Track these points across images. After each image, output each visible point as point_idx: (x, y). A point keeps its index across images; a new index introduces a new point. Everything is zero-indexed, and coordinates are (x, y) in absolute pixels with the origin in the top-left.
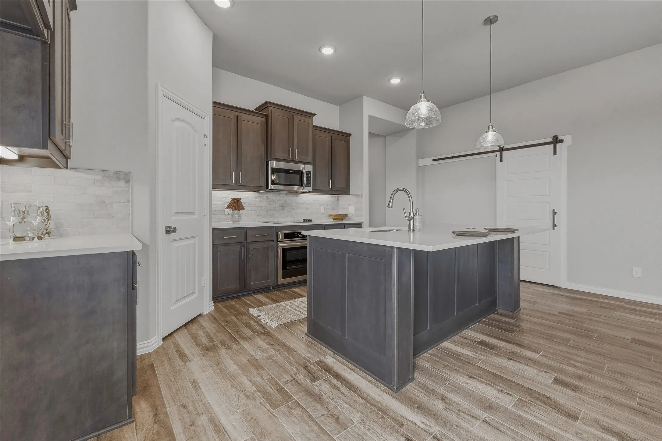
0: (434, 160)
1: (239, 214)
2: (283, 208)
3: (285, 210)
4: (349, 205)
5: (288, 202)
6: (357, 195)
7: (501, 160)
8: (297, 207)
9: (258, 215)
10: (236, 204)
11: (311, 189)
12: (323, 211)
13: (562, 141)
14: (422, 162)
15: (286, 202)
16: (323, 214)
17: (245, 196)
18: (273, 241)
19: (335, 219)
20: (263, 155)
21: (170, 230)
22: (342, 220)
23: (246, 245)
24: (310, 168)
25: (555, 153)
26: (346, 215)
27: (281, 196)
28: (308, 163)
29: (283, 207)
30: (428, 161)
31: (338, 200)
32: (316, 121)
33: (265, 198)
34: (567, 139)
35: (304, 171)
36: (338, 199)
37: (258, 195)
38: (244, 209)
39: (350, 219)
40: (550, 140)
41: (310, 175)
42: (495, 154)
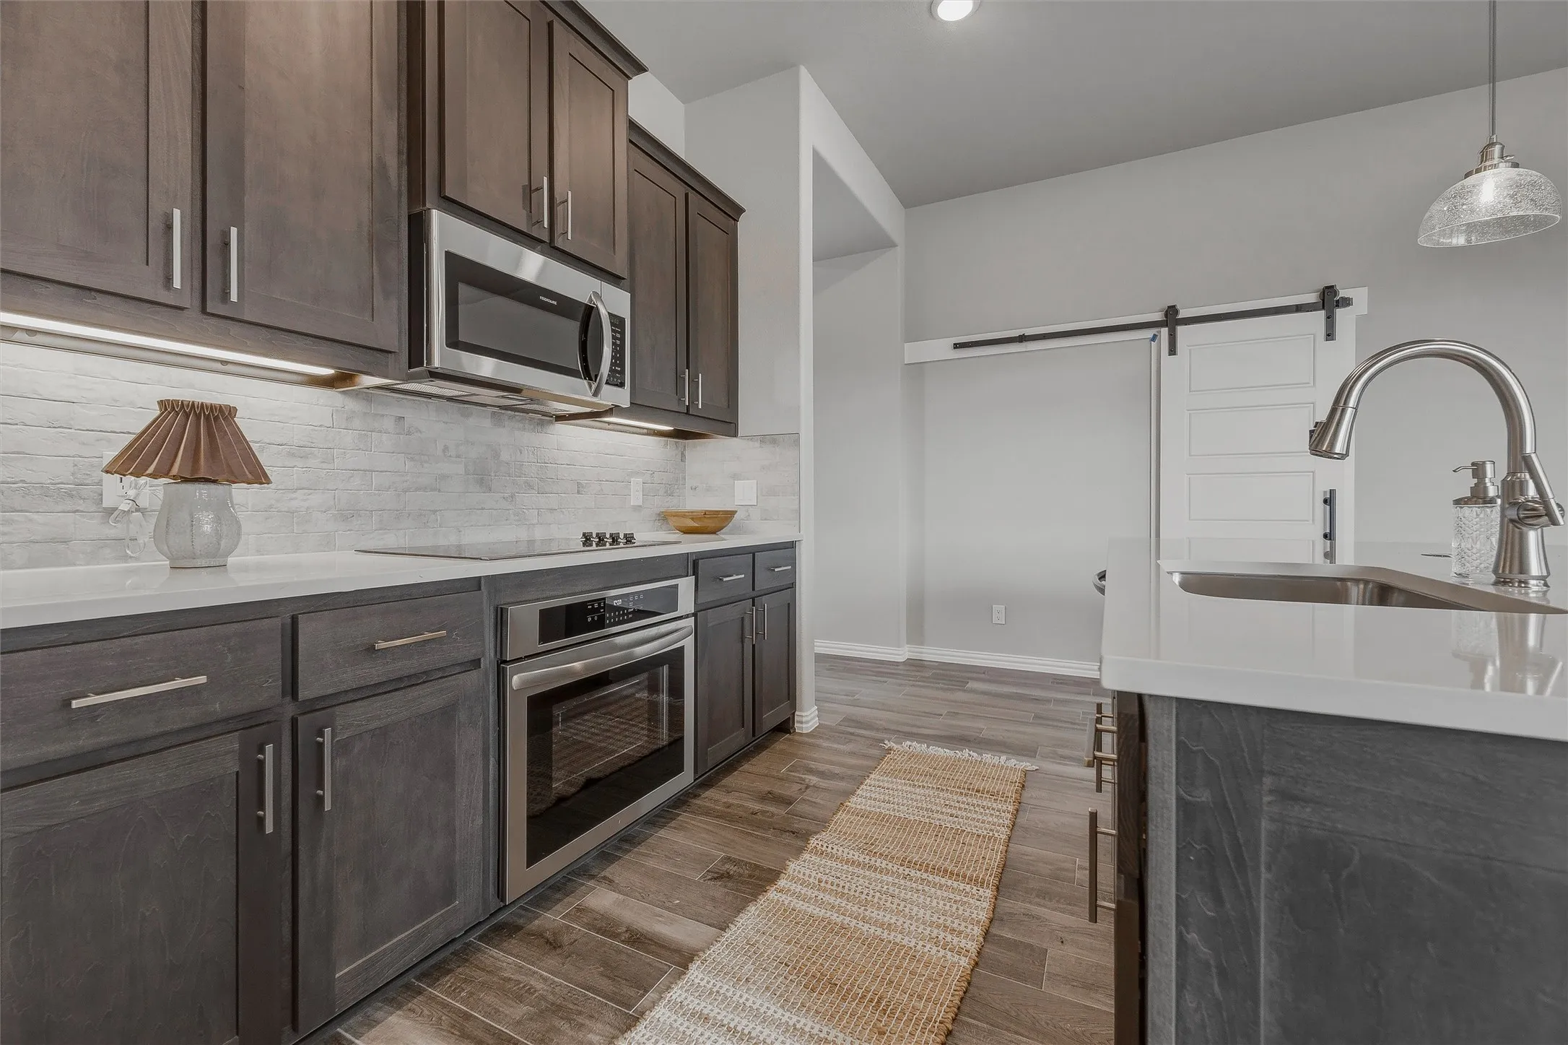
0: (957, 346)
1: (223, 511)
2: (481, 482)
3: (489, 490)
4: (735, 477)
5: (505, 455)
6: (769, 440)
7: (1172, 351)
8: (541, 479)
9: (347, 515)
11: (624, 397)
12: (636, 498)
13: (1347, 302)
14: (915, 352)
15: (496, 455)
16: (637, 508)
18: (476, 663)
20: (393, 173)
22: (714, 533)
23: (294, 722)
24: (621, 303)
25: (1330, 335)
26: (730, 515)
27: (472, 421)
29: (482, 477)
30: (940, 349)
31: (682, 457)
33: (389, 424)
34: (1359, 296)
36: (683, 455)
37: (351, 405)
38: (259, 477)
39: (739, 530)
40: (1312, 298)
41: (624, 335)
42: (1149, 333)
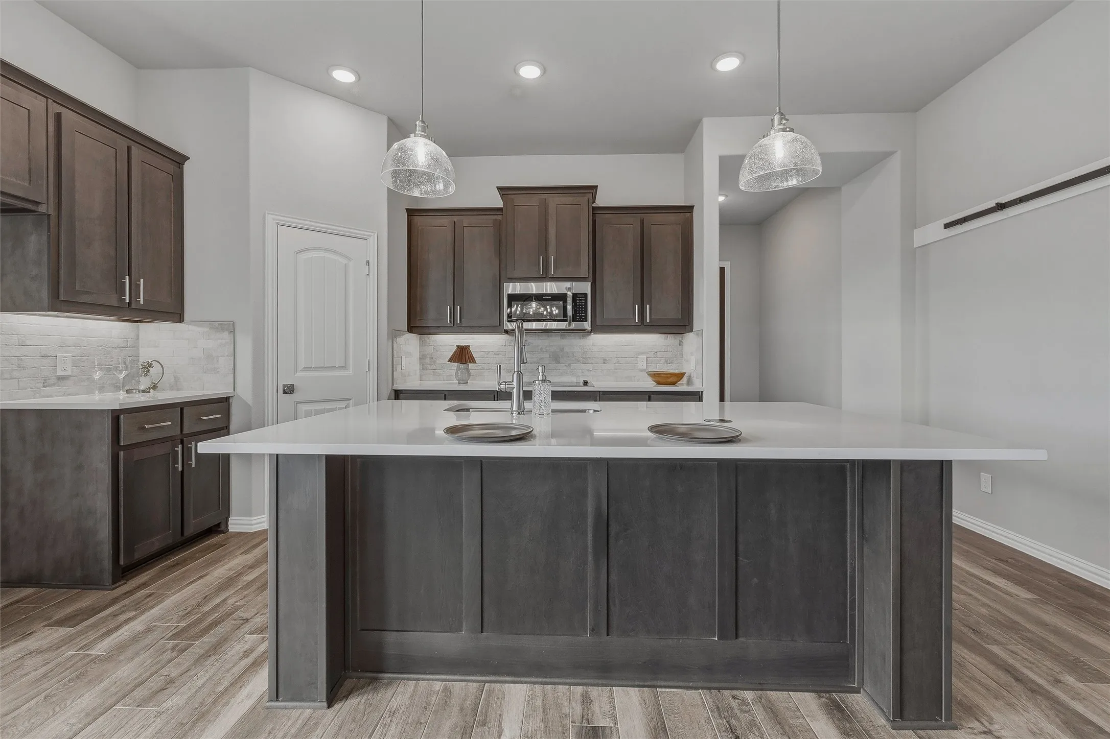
0: (947, 226)
1: (468, 370)
2: (556, 360)
3: (559, 363)
5: (566, 349)
6: (697, 333)
10: (463, 355)
11: (587, 325)
12: (642, 365)
16: (642, 370)
17: (477, 342)
19: (659, 383)
20: (493, 276)
21: (289, 390)
22: (671, 384)
24: (585, 288)
27: (552, 339)
28: (583, 279)
30: (932, 232)
31: (681, 343)
32: (602, 200)
35: (570, 294)
38: (474, 362)
39: (692, 383)
41: (586, 300)
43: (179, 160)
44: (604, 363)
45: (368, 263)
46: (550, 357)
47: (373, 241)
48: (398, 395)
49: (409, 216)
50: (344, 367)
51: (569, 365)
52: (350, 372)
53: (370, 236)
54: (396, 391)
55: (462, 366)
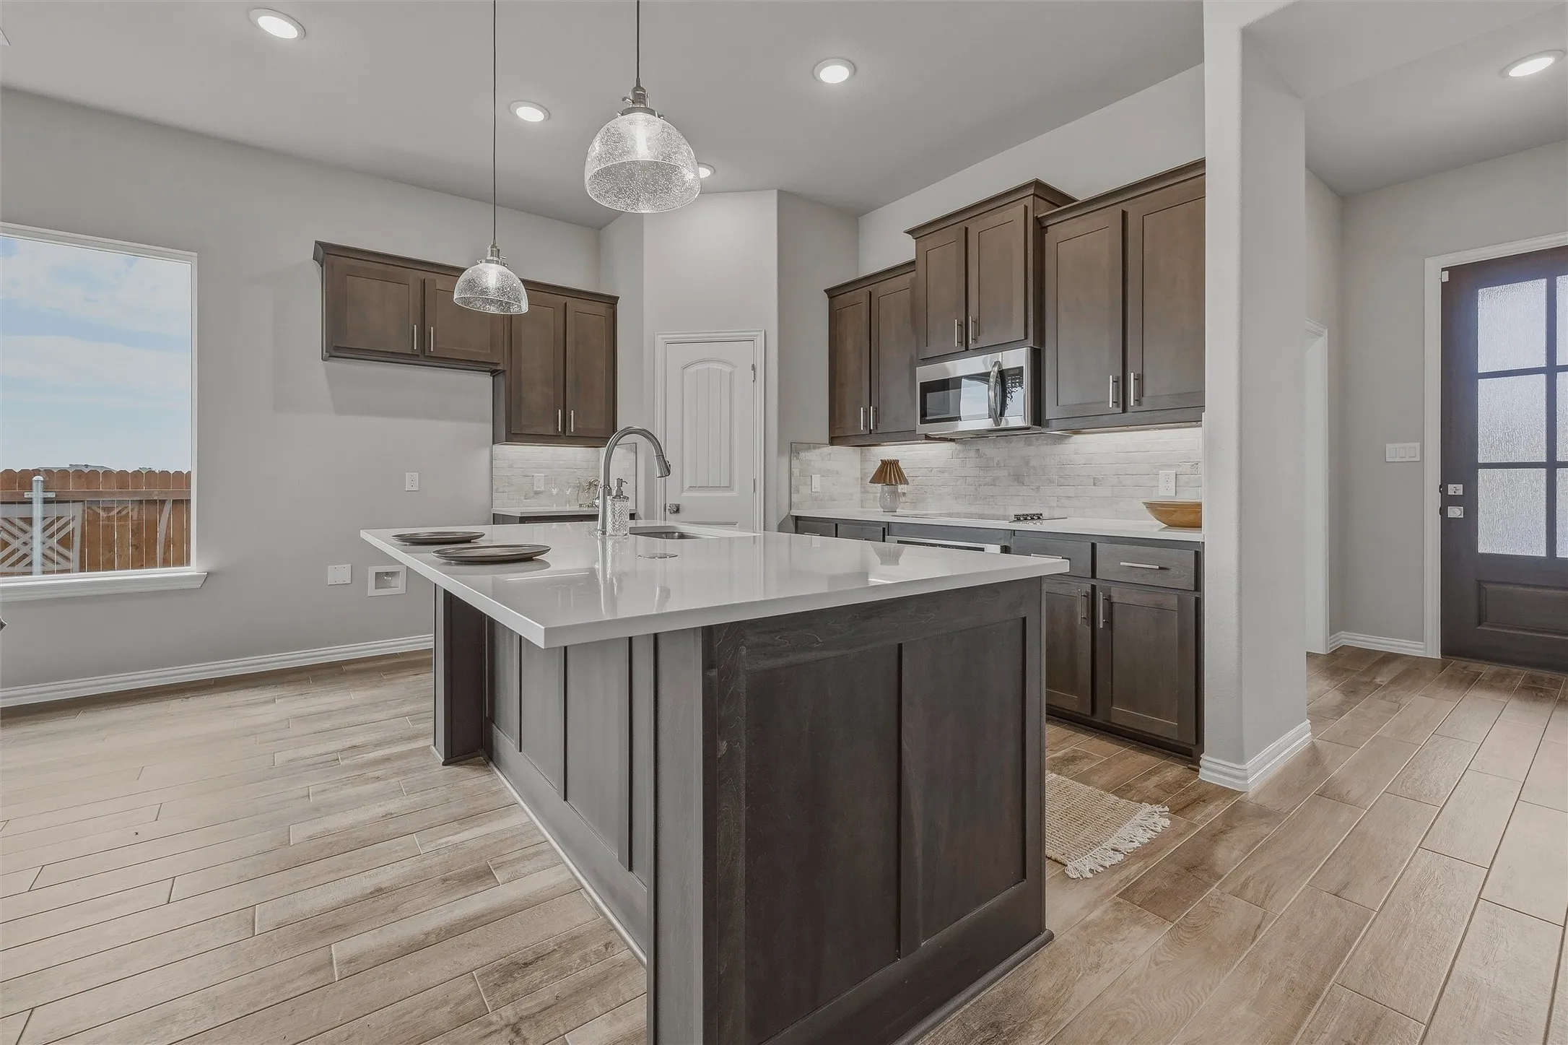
1: (897, 493)
2: (1018, 480)
5: (1033, 462)
8: (1060, 477)
10: (886, 474)
19: (1172, 525)
27: (1013, 446)
29: (1018, 477)
33: (973, 453)
35: (995, 371)
37: (959, 447)
38: (906, 483)
43: (612, 301)
44: (1094, 485)
45: (754, 368)
46: (1009, 475)
47: (760, 341)
48: (801, 525)
49: (831, 297)
50: (729, 487)
51: (1038, 488)
52: (734, 494)
53: (757, 336)
54: (797, 518)
55: (886, 488)
